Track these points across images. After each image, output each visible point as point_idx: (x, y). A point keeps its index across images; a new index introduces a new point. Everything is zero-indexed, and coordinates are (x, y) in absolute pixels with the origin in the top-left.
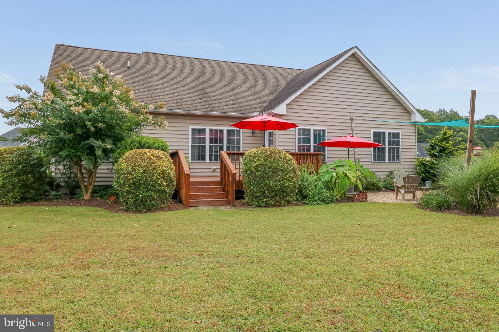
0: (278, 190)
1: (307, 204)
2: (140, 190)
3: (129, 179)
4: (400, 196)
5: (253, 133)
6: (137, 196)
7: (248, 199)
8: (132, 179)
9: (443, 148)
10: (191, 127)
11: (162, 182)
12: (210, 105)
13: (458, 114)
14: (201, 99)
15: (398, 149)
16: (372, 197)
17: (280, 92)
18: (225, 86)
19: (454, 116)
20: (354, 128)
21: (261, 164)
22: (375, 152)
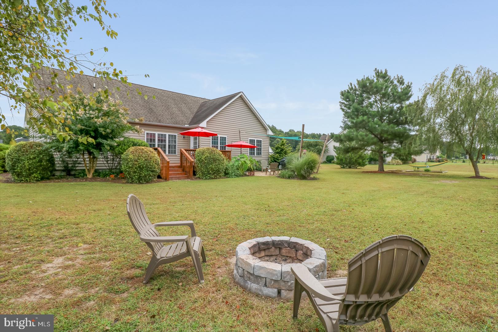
0: (217, 170)
1: (229, 177)
2: (143, 170)
3: (136, 164)
4: (268, 173)
5: (184, 137)
6: (140, 174)
7: (200, 175)
8: (138, 164)
9: (282, 149)
10: (146, 132)
11: (155, 166)
12: (157, 119)
13: (276, 128)
14: (150, 114)
15: (261, 149)
16: (257, 174)
17: (196, 113)
18: (163, 106)
19: (274, 129)
20: (241, 137)
21: (207, 156)
22: (250, 150)
